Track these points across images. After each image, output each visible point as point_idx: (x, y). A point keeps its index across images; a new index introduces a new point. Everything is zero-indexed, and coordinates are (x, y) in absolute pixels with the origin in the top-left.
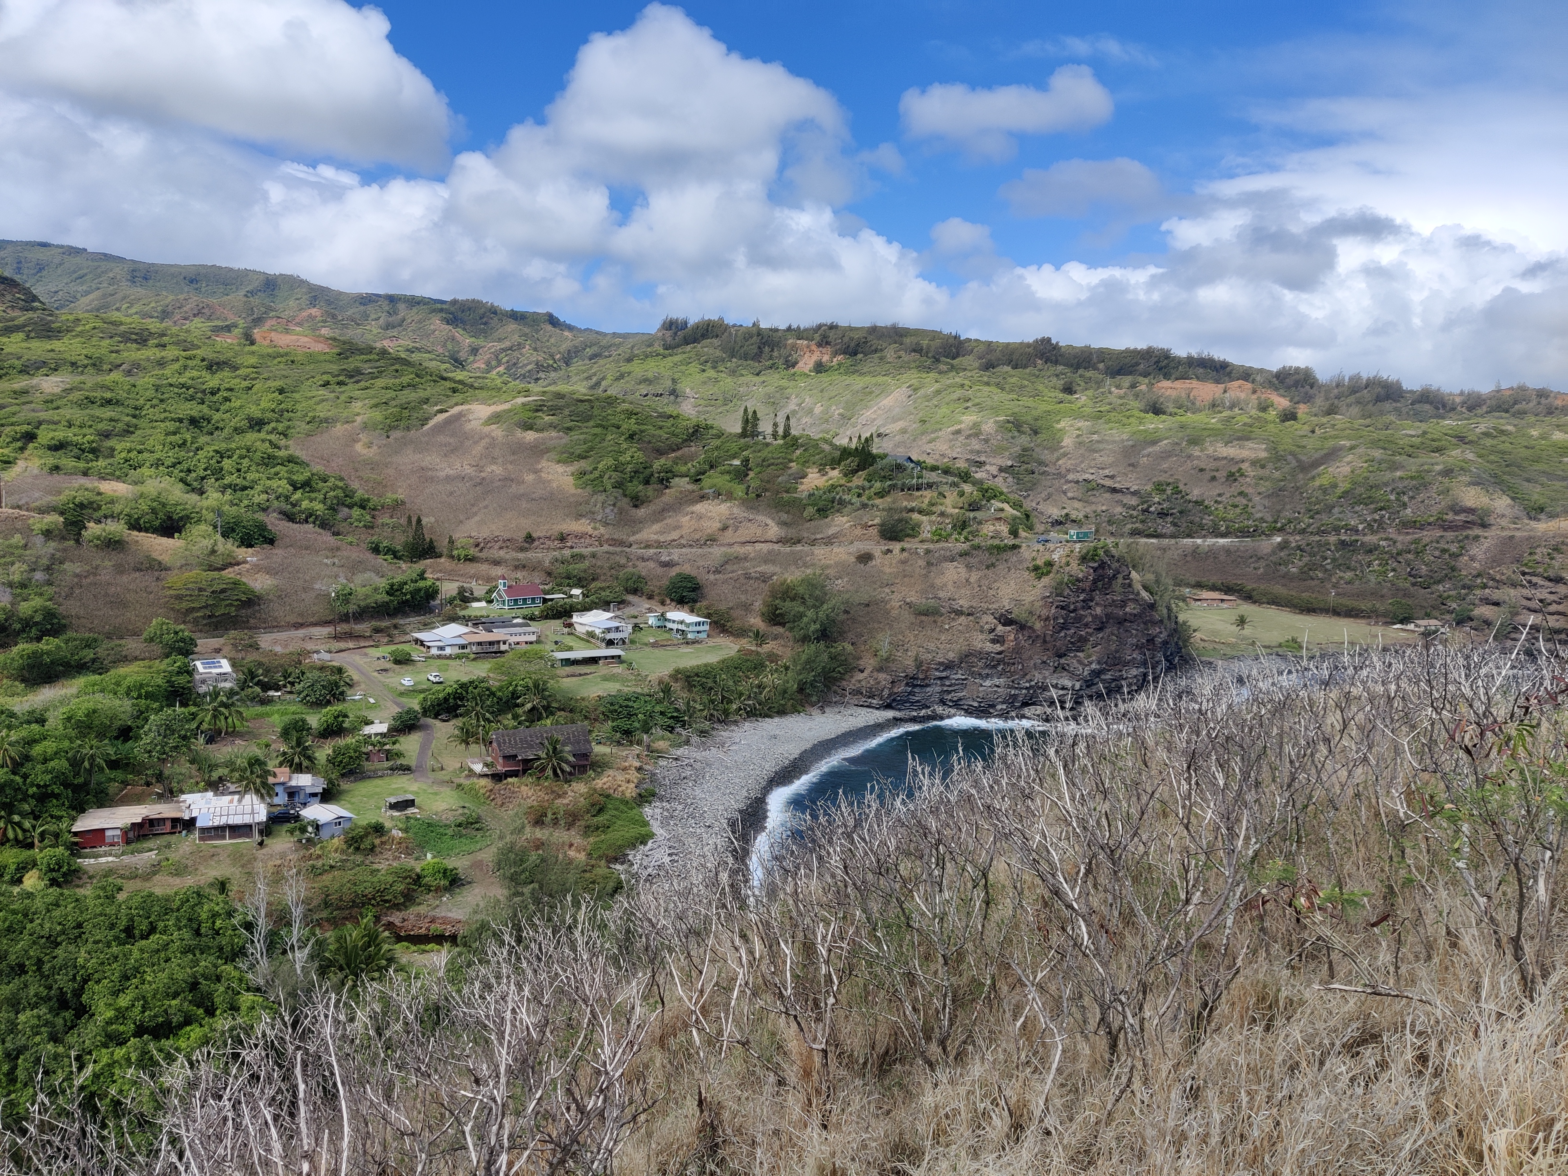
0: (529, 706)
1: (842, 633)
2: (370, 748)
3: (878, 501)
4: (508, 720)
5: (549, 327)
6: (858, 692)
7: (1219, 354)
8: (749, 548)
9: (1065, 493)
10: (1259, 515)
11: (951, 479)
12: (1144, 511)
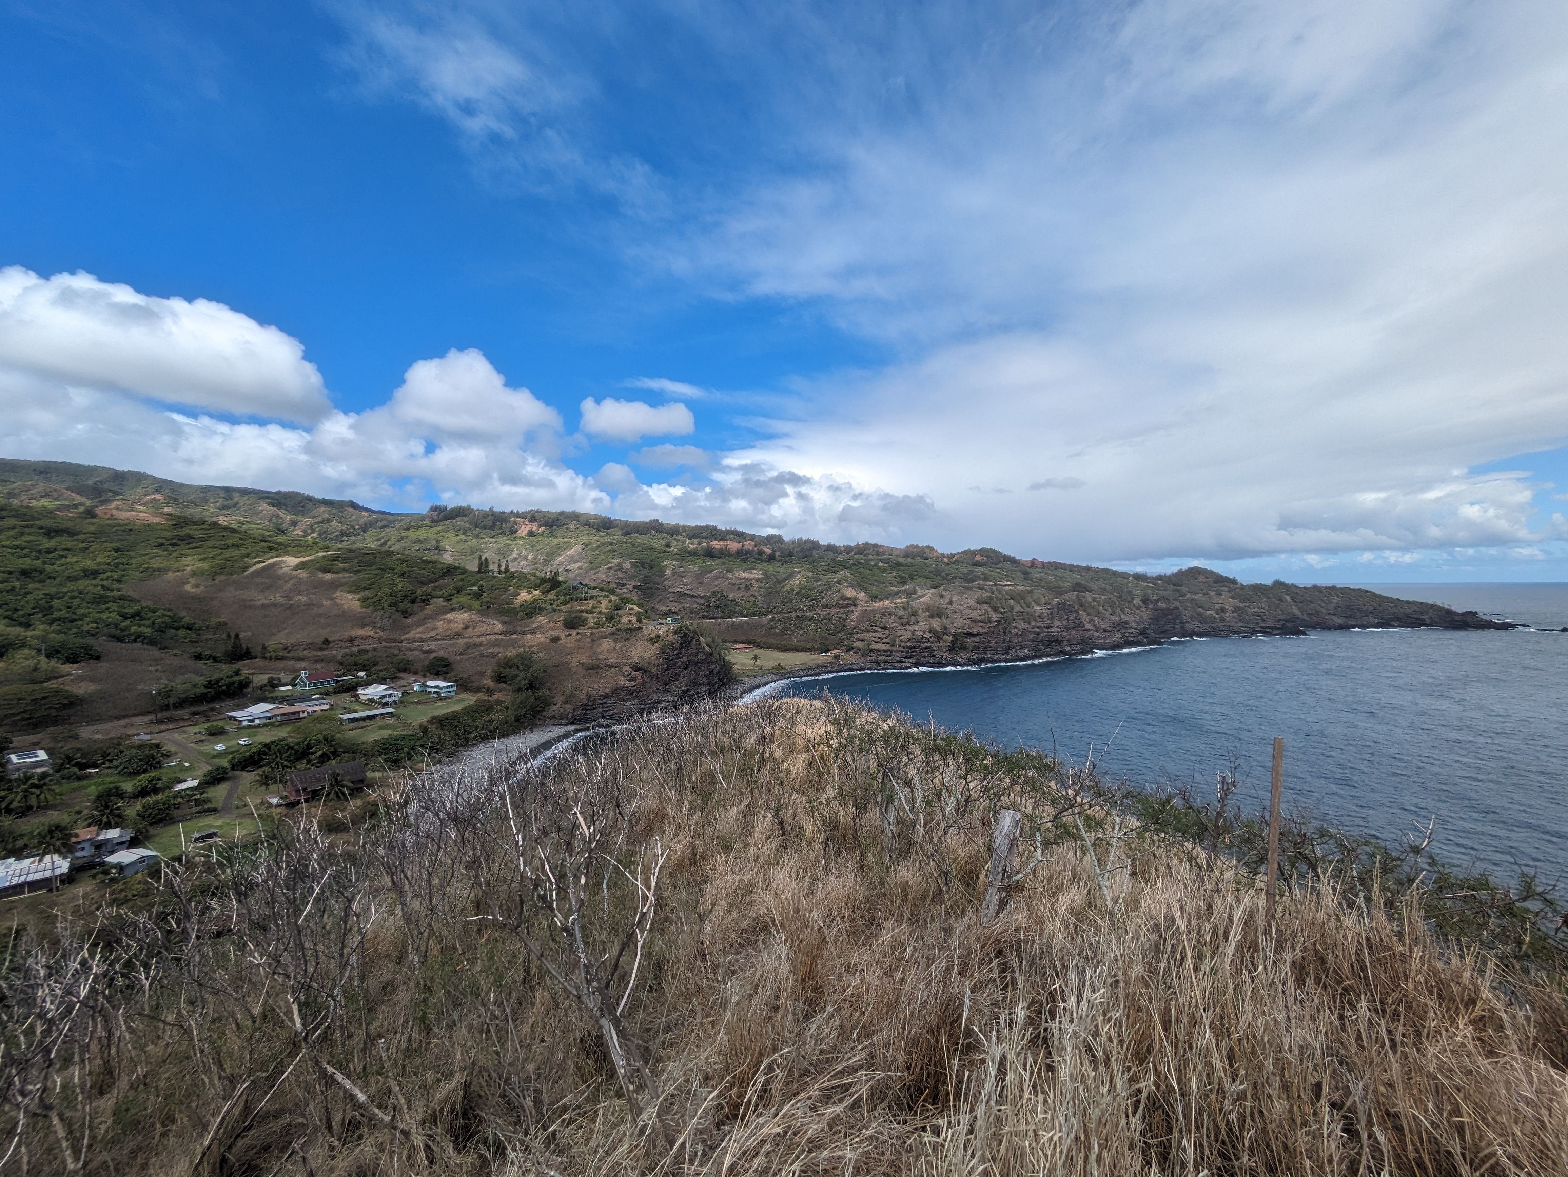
0: (320, 753)
1: (542, 684)
2: (180, 800)
3: (563, 607)
4: (302, 765)
5: (351, 510)
6: (553, 717)
8: (483, 638)
9: (668, 598)
10: (761, 605)
11: (604, 593)
12: (707, 606)
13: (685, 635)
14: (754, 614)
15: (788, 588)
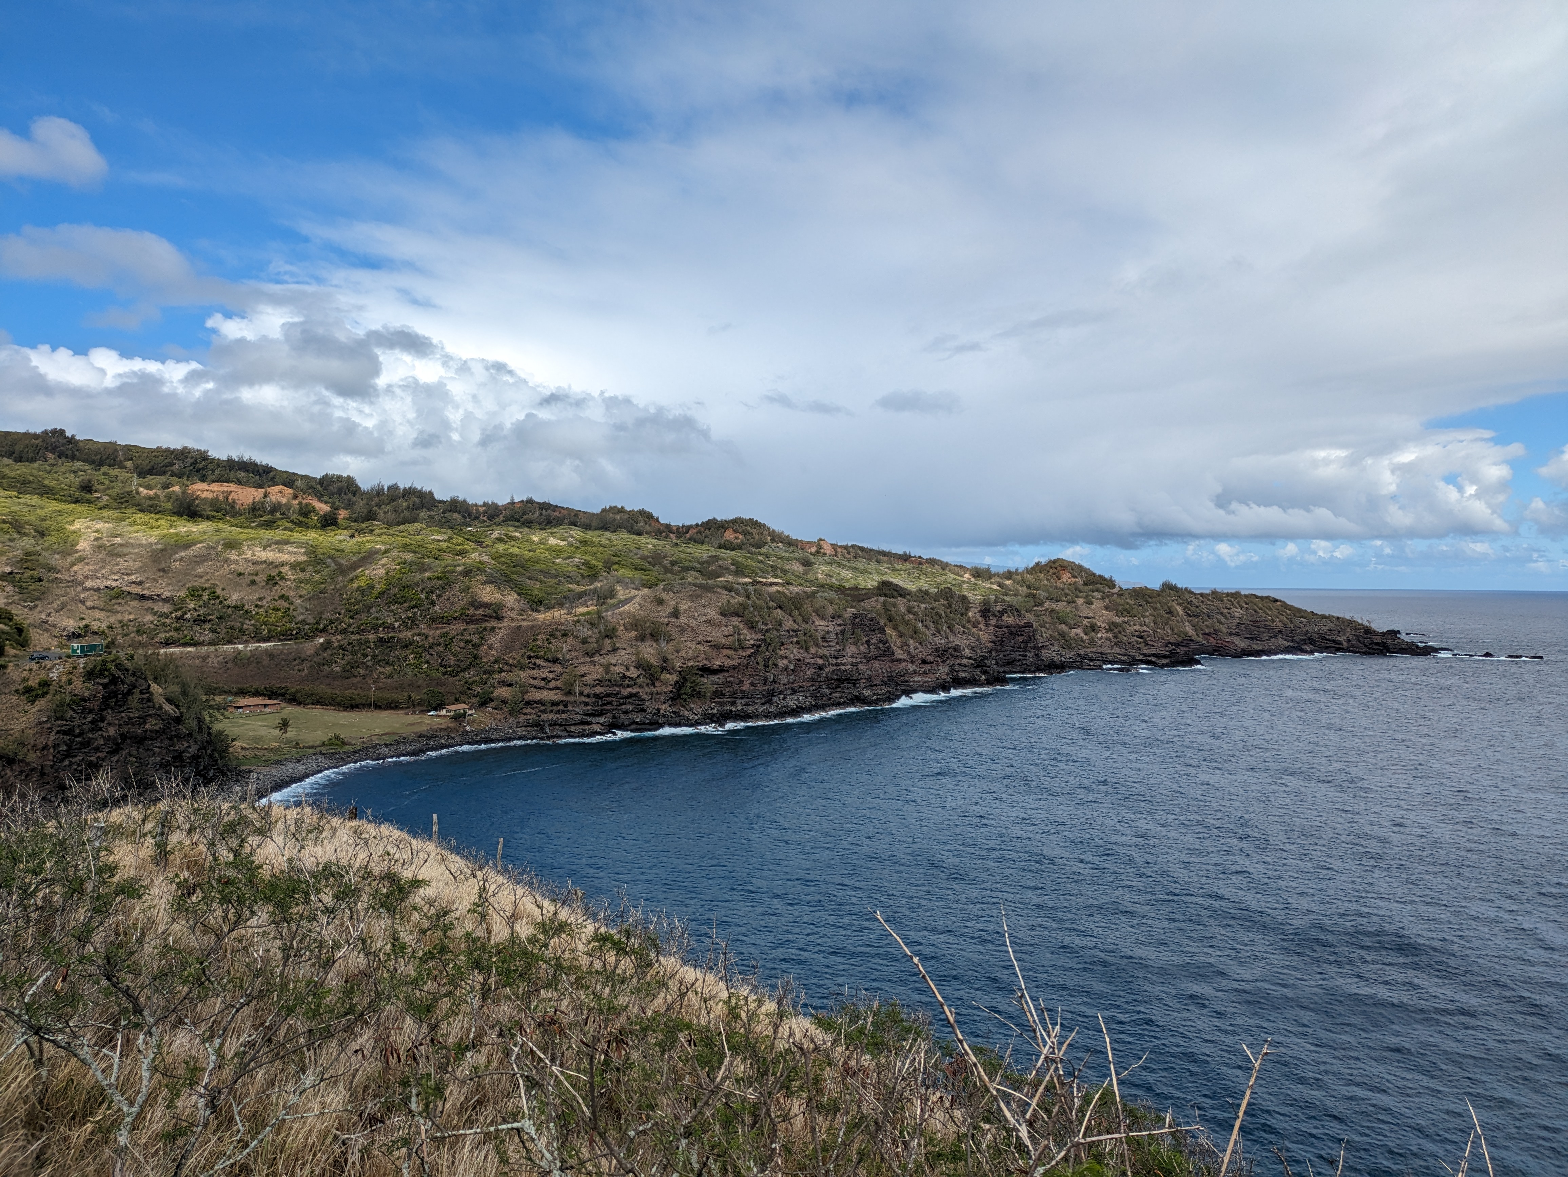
7: (262, 458)
9: (83, 602)
10: (301, 618)
12: (177, 618)
13: (114, 680)
14: (286, 635)
15: (362, 582)
